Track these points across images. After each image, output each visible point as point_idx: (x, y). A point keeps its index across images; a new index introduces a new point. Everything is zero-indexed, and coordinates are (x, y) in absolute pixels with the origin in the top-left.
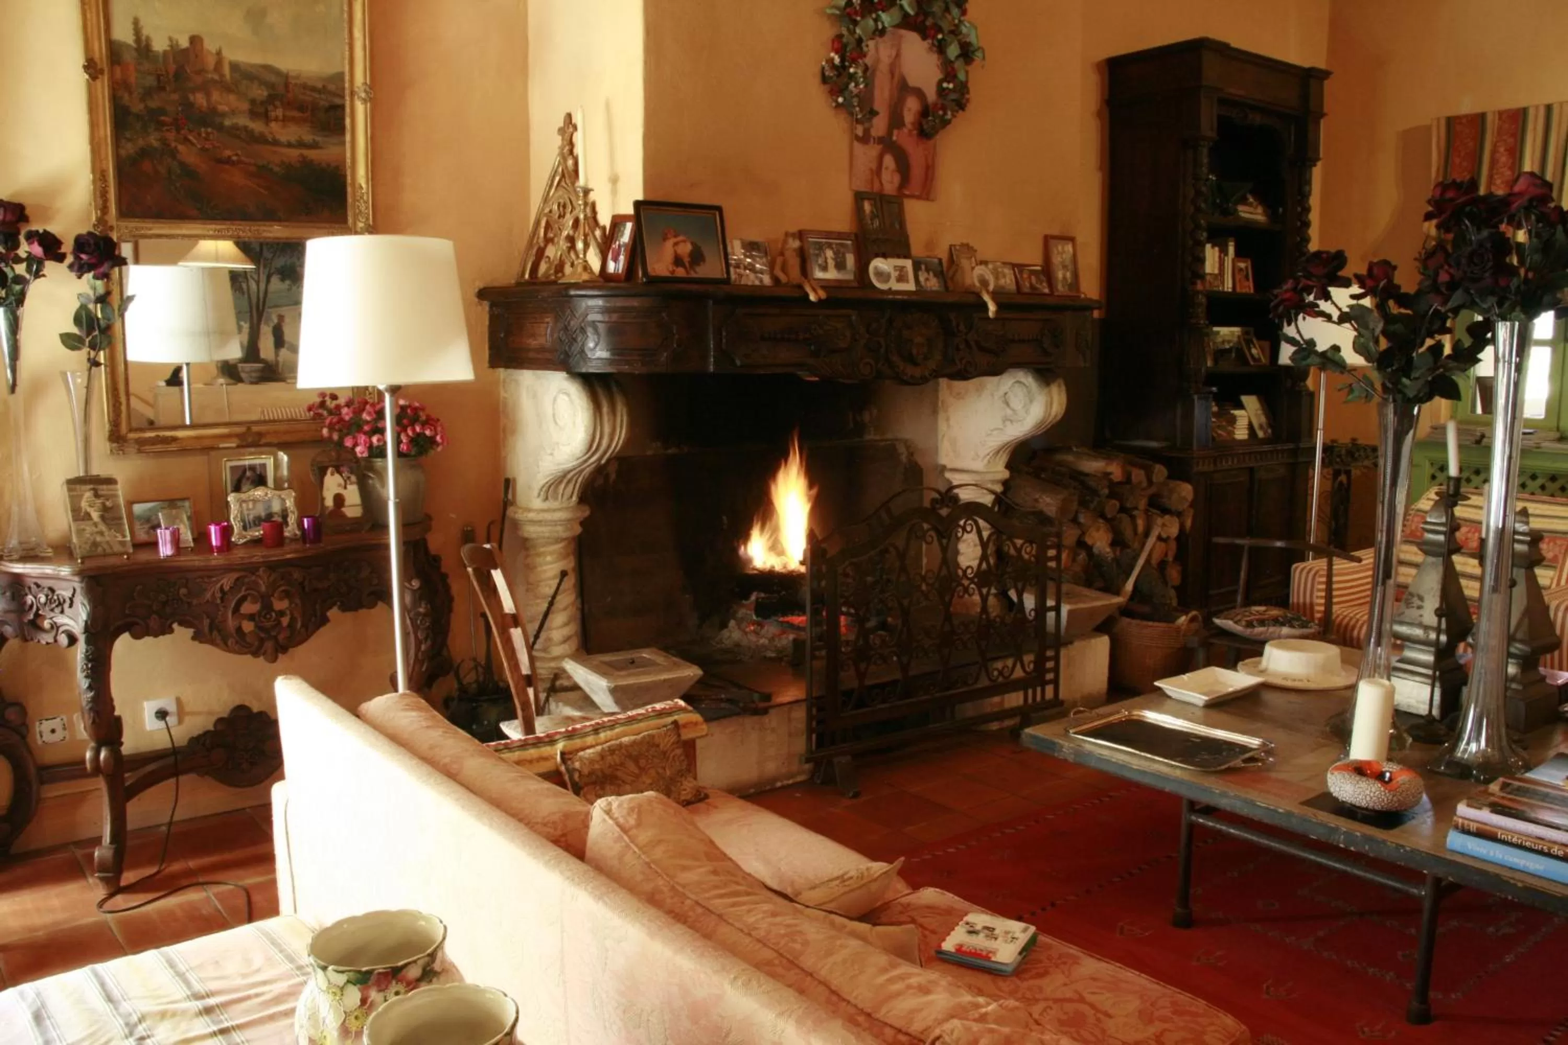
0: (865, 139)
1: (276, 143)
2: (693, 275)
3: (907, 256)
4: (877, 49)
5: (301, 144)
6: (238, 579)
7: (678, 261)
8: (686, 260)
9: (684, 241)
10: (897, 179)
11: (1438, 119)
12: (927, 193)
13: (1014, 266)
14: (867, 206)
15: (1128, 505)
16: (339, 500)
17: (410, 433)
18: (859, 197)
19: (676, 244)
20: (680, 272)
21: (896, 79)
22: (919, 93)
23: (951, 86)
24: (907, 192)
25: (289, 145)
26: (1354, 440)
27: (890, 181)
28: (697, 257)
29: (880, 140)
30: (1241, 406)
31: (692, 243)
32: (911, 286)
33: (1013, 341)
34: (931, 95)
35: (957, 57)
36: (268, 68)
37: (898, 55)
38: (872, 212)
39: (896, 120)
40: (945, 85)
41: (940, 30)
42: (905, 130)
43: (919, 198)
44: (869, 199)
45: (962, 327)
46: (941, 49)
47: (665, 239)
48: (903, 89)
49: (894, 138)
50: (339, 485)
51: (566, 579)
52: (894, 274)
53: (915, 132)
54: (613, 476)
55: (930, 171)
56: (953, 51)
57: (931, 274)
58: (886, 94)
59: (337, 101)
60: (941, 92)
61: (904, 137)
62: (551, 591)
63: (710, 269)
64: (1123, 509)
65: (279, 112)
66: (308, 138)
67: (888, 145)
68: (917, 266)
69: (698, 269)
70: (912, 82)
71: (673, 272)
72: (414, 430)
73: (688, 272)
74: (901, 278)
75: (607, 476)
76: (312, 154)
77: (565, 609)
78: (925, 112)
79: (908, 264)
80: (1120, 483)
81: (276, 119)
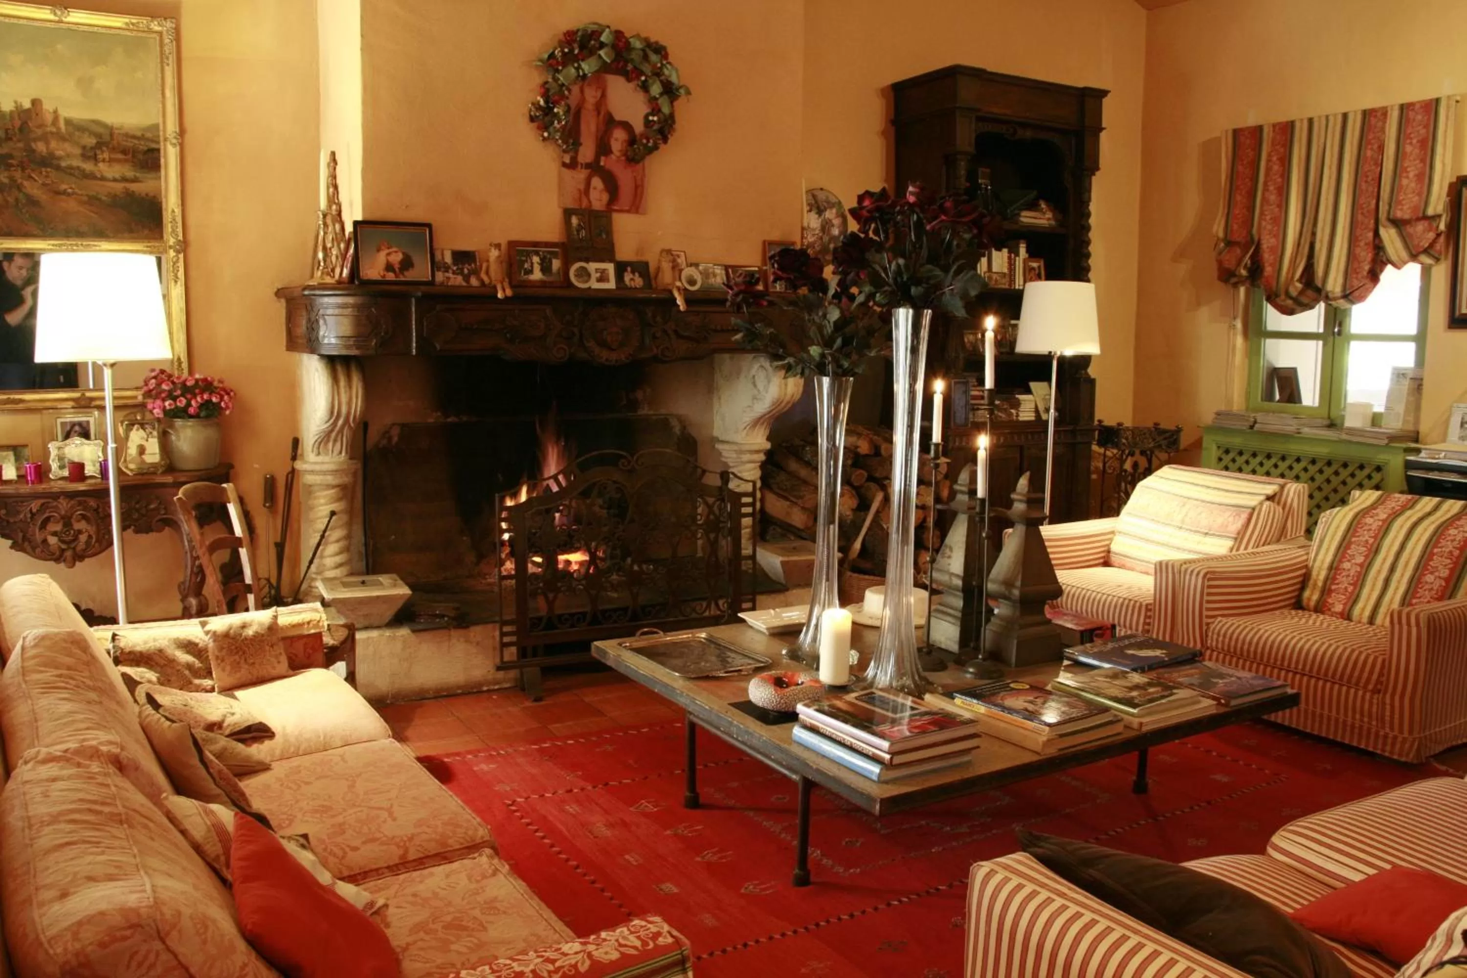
0: (572, 165)
1: (103, 179)
2: (402, 279)
3: (611, 259)
4: (582, 91)
5: (124, 179)
6: (43, 505)
7: (389, 267)
8: (397, 267)
9: (396, 252)
10: (605, 197)
11: (1227, 131)
12: (636, 206)
13: (726, 268)
14: (574, 221)
15: (877, 475)
16: (142, 450)
17: (199, 399)
18: (568, 213)
19: (388, 254)
20: (391, 276)
21: (602, 113)
22: (626, 126)
23: (655, 118)
24: (615, 208)
25: (115, 180)
26: (1156, 424)
27: (598, 198)
28: (407, 264)
29: (588, 166)
30: (1028, 391)
31: (404, 253)
32: (611, 285)
33: (716, 331)
34: (639, 127)
35: (661, 94)
36: (95, 122)
37: (604, 95)
38: (579, 225)
39: (603, 148)
40: (651, 118)
41: (642, 73)
42: (613, 157)
43: (628, 211)
44: (576, 214)
45: (659, 319)
46: (645, 87)
47: (379, 250)
48: (610, 123)
49: (602, 164)
50: (142, 438)
51: (334, 518)
52: (595, 276)
53: (623, 158)
54: (395, 439)
55: (639, 190)
56: (656, 89)
57: (637, 274)
58: (593, 128)
59: (154, 146)
60: (648, 124)
61: (613, 162)
62: (323, 527)
63: (421, 271)
64: (871, 478)
65: (106, 155)
66: (130, 173)
67: (594, 168)
68: (621, 268)
69: (406, 273)
70: (617, 117)
71: (384, 276)
72: (202, 398)
73: (396, 276)
74: (602, 279)
75: (390, 439)
76: (134, 187)
77: (338, 541)
78: (632, 141)
79: (610, 267)
80: (867, 455)
81: (104, 161)
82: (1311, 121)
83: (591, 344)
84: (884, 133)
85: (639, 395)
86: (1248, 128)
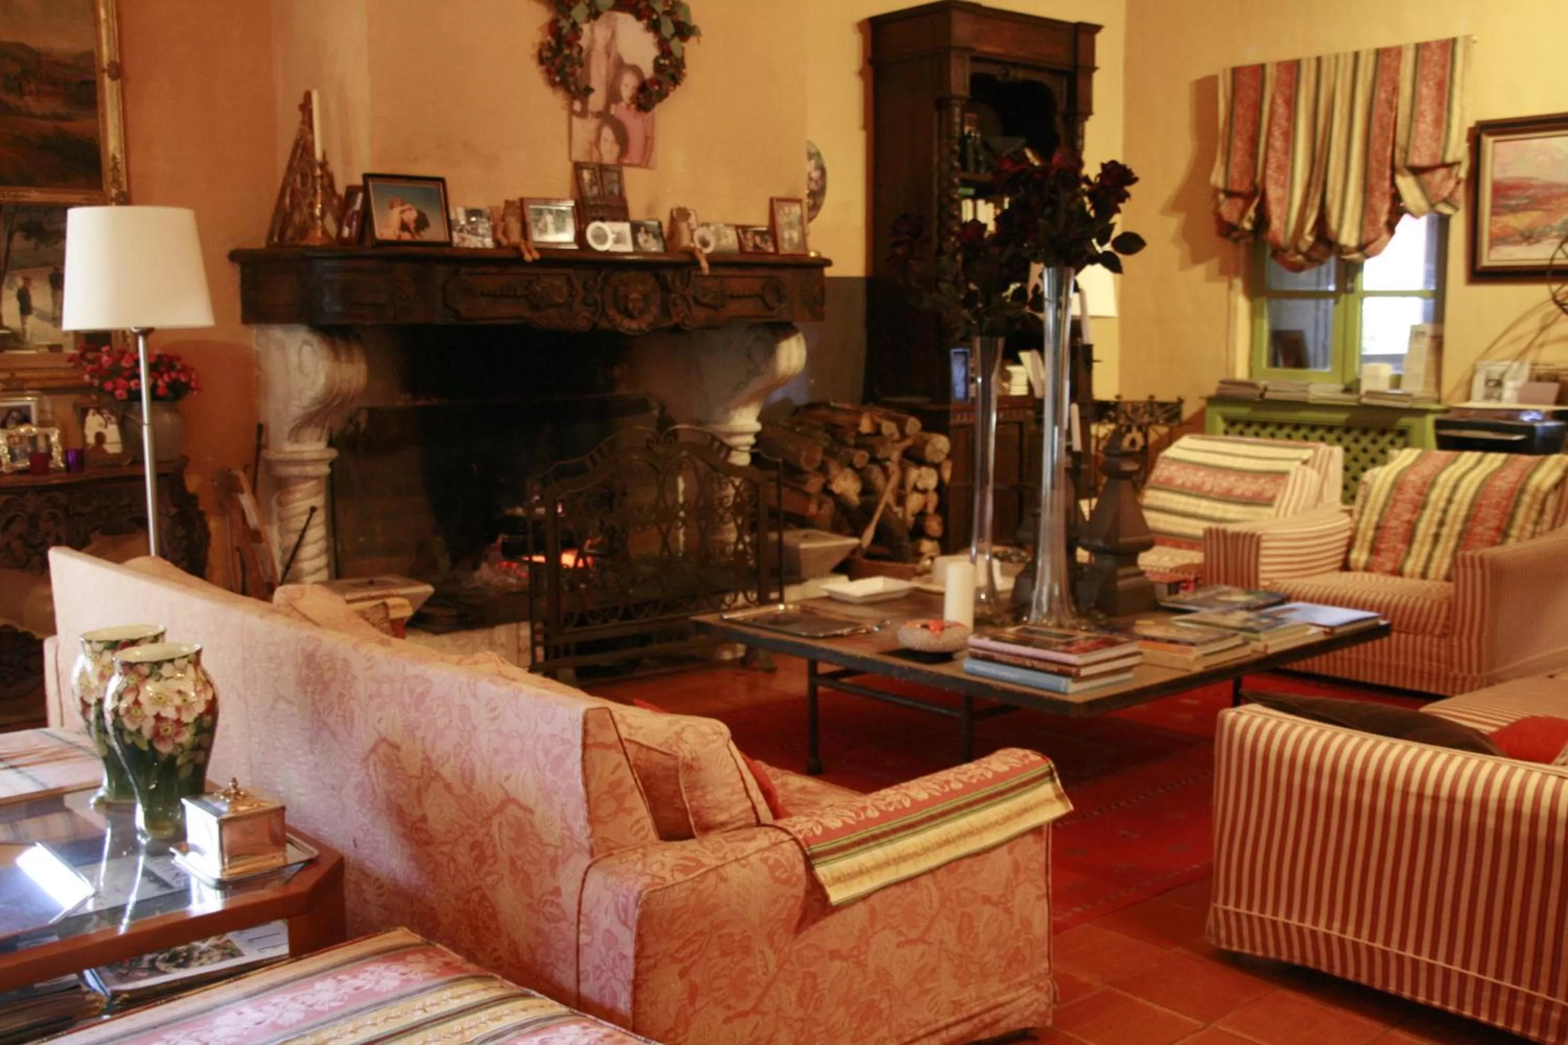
0: (583, 114)
1: (31, 115)
2: (418, 238)
3: (625, 219)
4: (592, 31)
5: (55, 116)
6: (7, 501)
7: (404, 227)
8: (412, 226)
9: (410, 209)
10: (616, 149)
11: (1224, 70)
12: (646, 162)
13: (737, 227)
14: (586, 175)
15: (879, 455)
16: (100, 438)
17: (166, 378)
18: (578, 167)
19: (402, 212)
20: (406, 236)
21: (613, 56)
22: (636, 70)
23: (667, 62)
24: (626, 161)
25: (44, 117)
26: (1152, 397)
27: (609, 152)
28: (422, 222)
29: (598, 115)
30: (1018, 362)
31: (419, 212)
32: (628, 247)
33: (732, 297)
34: (648, 71)
35: (673, 36)
36: (21, 46)
37: (614, 35)
38: (591, 180)
39: (613, 96)
40: (662, 61)
41: (653, 11)
42: (623, 105)
43: (639, 166)
44: (588, 168)
45: (678, 284)
46: (654, 27)
47: (392, 207)
48: (620, 66)
49: (612, 112)
50: (100, 425)
51: (315, 514)
52: (611, 237)
53: (633, 106)
54: (363, 425)
55: (648, 141)
56: (668, 29)
57: (651, 236)
58: (603, 71)
59: (90, 78)
60: (658, 67)
61: (620, 111)
62: (302, 525)
63: (435, 232)
64: (873, 460)
65: (33, 87)
66: (62, 110)
67: (605, 117)
68: (636, 228)
69: (422, 233)
70: (628, 60)
71: (400, 236)
72: (169, 376)
73: (413, 236)
74: (618, 240)
75: (358, 424)
76: (66, 126)
77: (316, 542)
78: (643, 87)
79: (625, 227)
80: (868, 435)
81: (30, 93)
82: (1319, 60)
83: (611, 312)
84: (862, 73)
85: (617, 372)
86: (1250, 67)
